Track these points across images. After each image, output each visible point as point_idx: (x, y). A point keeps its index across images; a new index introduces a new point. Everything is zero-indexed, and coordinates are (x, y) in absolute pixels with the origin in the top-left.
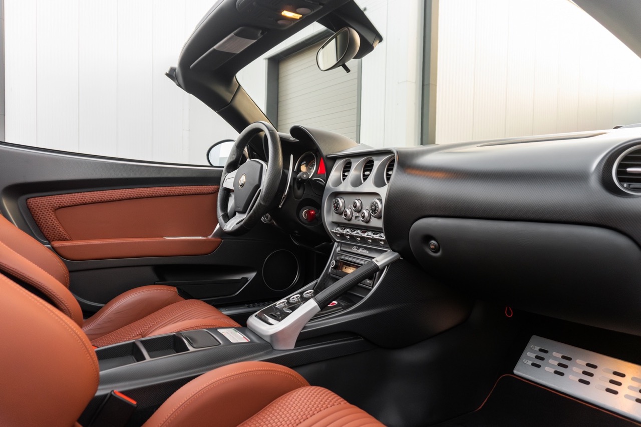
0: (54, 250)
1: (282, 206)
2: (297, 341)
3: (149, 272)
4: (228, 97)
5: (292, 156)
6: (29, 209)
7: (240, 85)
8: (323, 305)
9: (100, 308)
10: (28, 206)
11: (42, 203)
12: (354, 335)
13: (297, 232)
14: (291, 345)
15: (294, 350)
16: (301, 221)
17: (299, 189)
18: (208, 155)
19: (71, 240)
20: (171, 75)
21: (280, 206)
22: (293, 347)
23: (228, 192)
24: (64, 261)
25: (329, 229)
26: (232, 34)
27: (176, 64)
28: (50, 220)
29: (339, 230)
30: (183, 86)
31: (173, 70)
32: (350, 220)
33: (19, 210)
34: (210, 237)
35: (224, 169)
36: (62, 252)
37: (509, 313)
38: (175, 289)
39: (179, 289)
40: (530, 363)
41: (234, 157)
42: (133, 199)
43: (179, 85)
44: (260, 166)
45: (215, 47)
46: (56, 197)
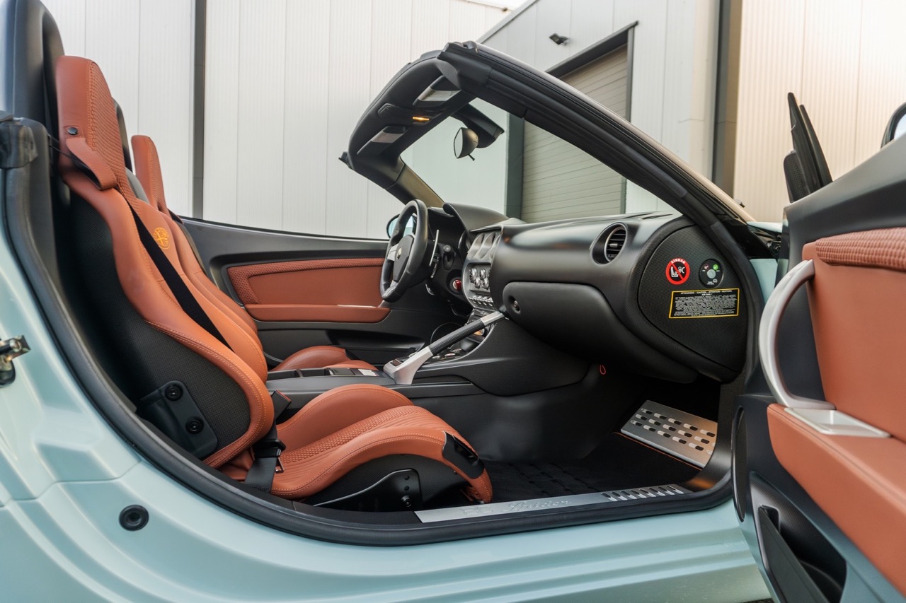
0: (247, 310)
1: (434, 276)
2: (414, 379)
3: (323, 335)
4: (394, 176)
5: (438, 231)
6: (229, 276)
7: (405, 165)
8: (435, 352)
9: (279, 363)
10: (228, 273)
11: (240, 272)
12: (466, 380)
13: (449, 301)
14: (409, 382)
15: (411, 385)
16: (452, 291)
17: (449, 260)
18: (388, 228)
19: (261, 304)
20: (343, 159)
21: (432, 277)
22: (410, 383)
23: (391, 263)
24: (256, 322)
25: (467, 297)
26: (382, 132)
27: (347, 150)
28: (244, 285)
29: (475, 297)
30: (352, 167)
31: (345, 154)
32: (479, 287)
33: (222, 276)
34: (379, 306)
35: (389, 242)
36: (253, 313)
37: (603, 372)
38: (344, 351)
39: (347, 351)
40: (635, 422)
41: (398, 232)
42: (312, 269)
43: (350, 168)
44: (412, 239)
45: (372, 140)
46: (249, 267)
